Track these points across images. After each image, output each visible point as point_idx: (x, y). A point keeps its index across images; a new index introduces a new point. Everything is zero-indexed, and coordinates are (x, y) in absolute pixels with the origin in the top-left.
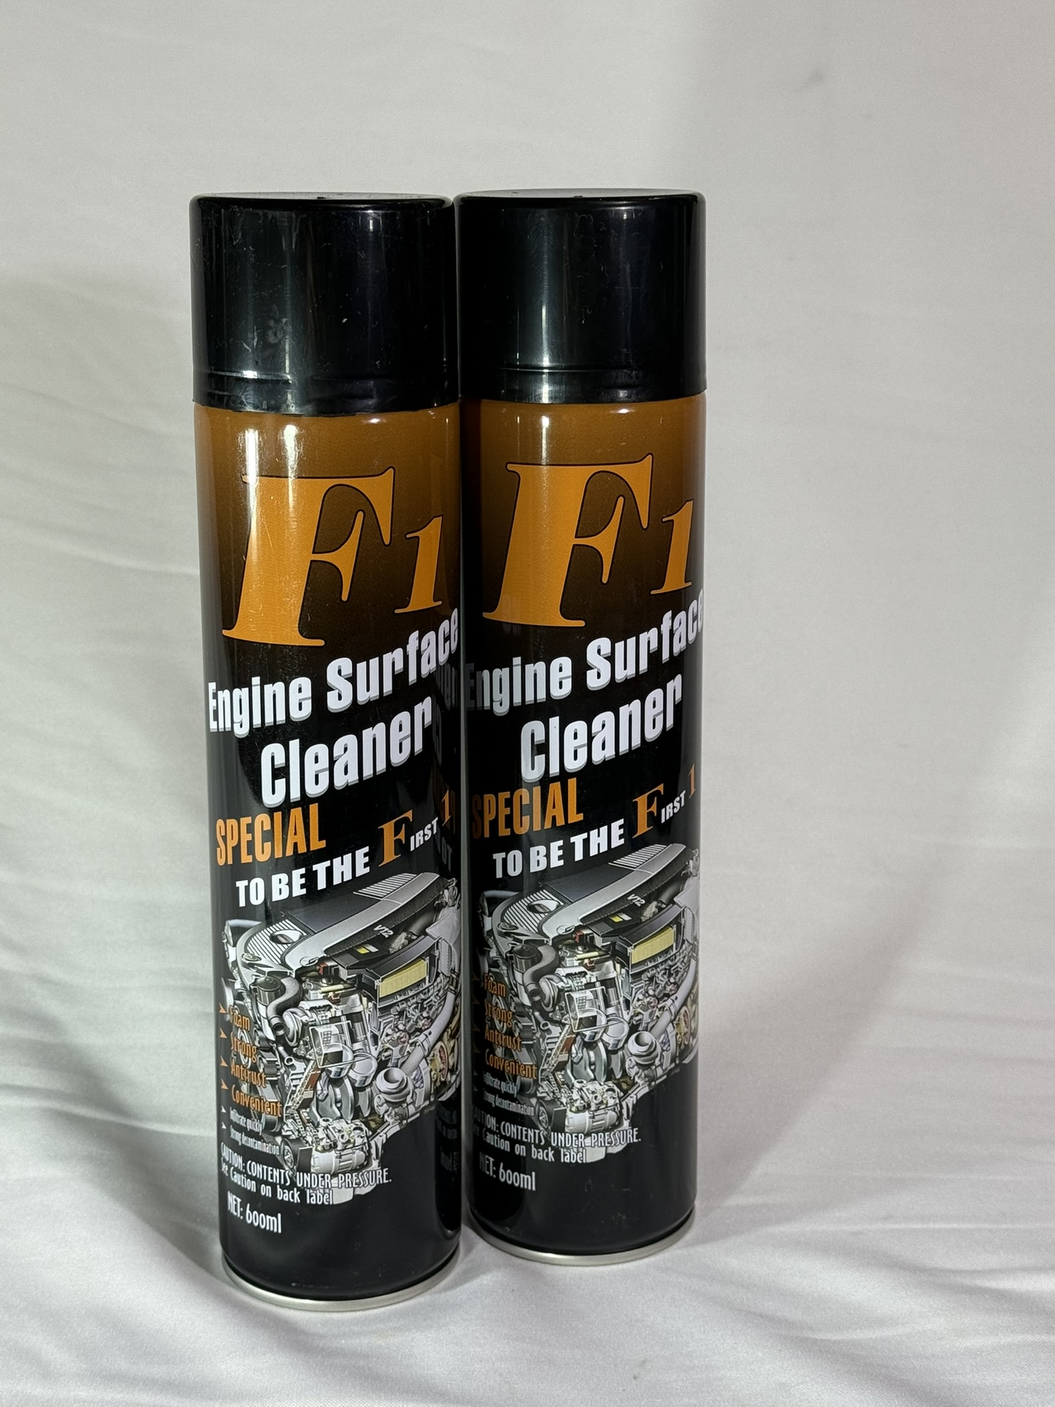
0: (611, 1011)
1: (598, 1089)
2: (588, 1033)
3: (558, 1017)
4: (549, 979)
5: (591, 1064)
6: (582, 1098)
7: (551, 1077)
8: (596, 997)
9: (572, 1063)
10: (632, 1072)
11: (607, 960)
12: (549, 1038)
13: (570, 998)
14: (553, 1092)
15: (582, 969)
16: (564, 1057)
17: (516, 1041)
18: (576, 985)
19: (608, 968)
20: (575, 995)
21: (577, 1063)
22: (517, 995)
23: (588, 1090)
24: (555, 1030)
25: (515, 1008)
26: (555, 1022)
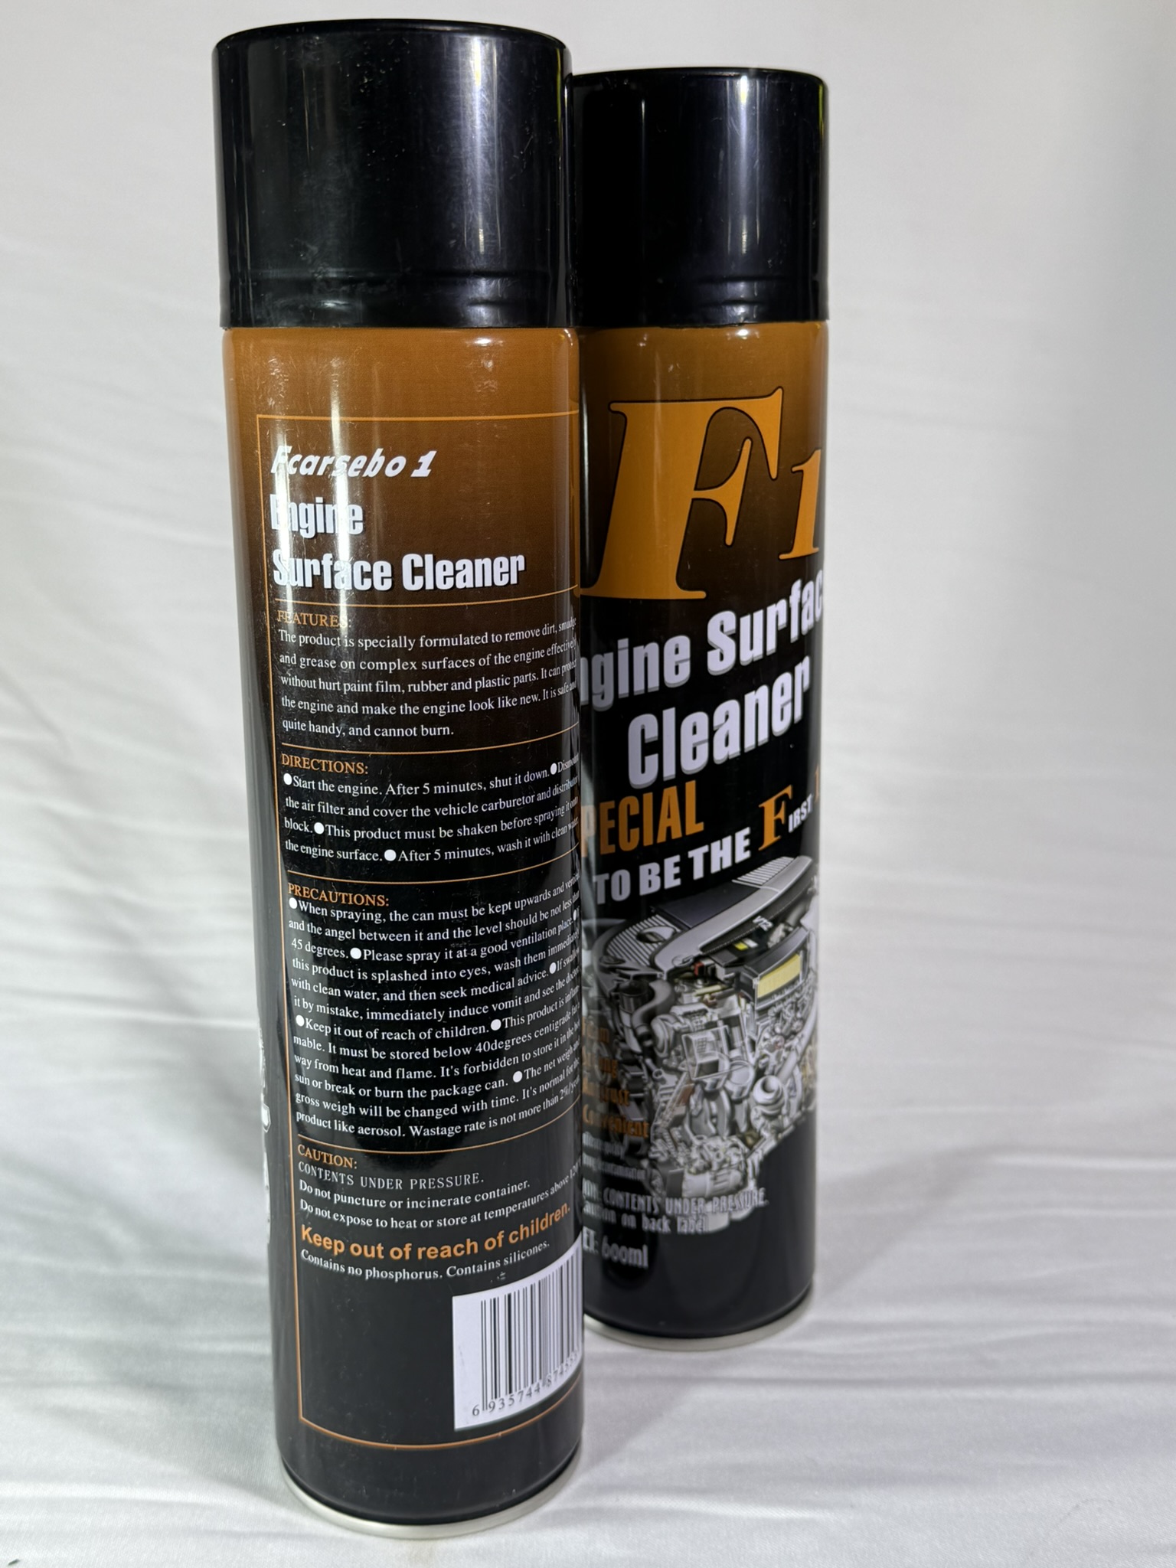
0: (735, 1053)
1: (722, 1146)
2: (709, 1080)
3: (674, 1064)
4: (663, 1020)
5: (712, 1117)
6: (702, 1157)
7: (666, 1134)
8: (718, 1038)
9: (691, 1117)
10: (758, 1124)
11: (730, 994)
12: (663, 1089)
13: (688, 1041)
14: (669, 1152)
15: (702, 1006)
16: (681, 1110)
17: (623, 1094)
18: (695, 1025)
19: (731, 1004)
20: (694, 1038)
21: (697, 1116)
22: (624, 1041)
23: (709, 1147)
24: (670, 1079)
25: (622, 1056)
26: (669, 1070)
